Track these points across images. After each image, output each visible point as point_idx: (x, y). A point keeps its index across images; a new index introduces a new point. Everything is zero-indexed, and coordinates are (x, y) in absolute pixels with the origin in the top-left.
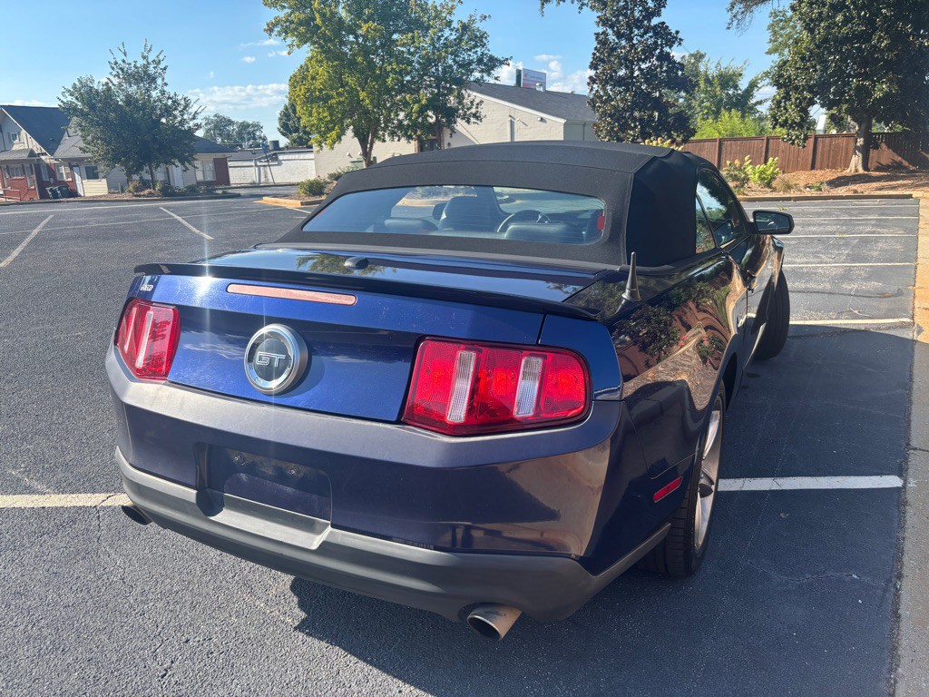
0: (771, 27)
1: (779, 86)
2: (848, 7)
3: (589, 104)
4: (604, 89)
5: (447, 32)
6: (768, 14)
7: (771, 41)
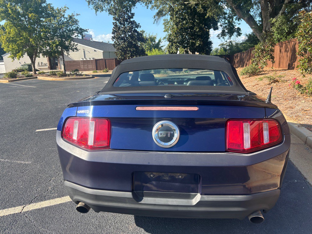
0: (164, 24)
1: (170, 42)
2: (187, 19)
3: (113, 46)
4: (117, 41)
5: (63, 19)
6: (163, 20)
7: (164, 28)
